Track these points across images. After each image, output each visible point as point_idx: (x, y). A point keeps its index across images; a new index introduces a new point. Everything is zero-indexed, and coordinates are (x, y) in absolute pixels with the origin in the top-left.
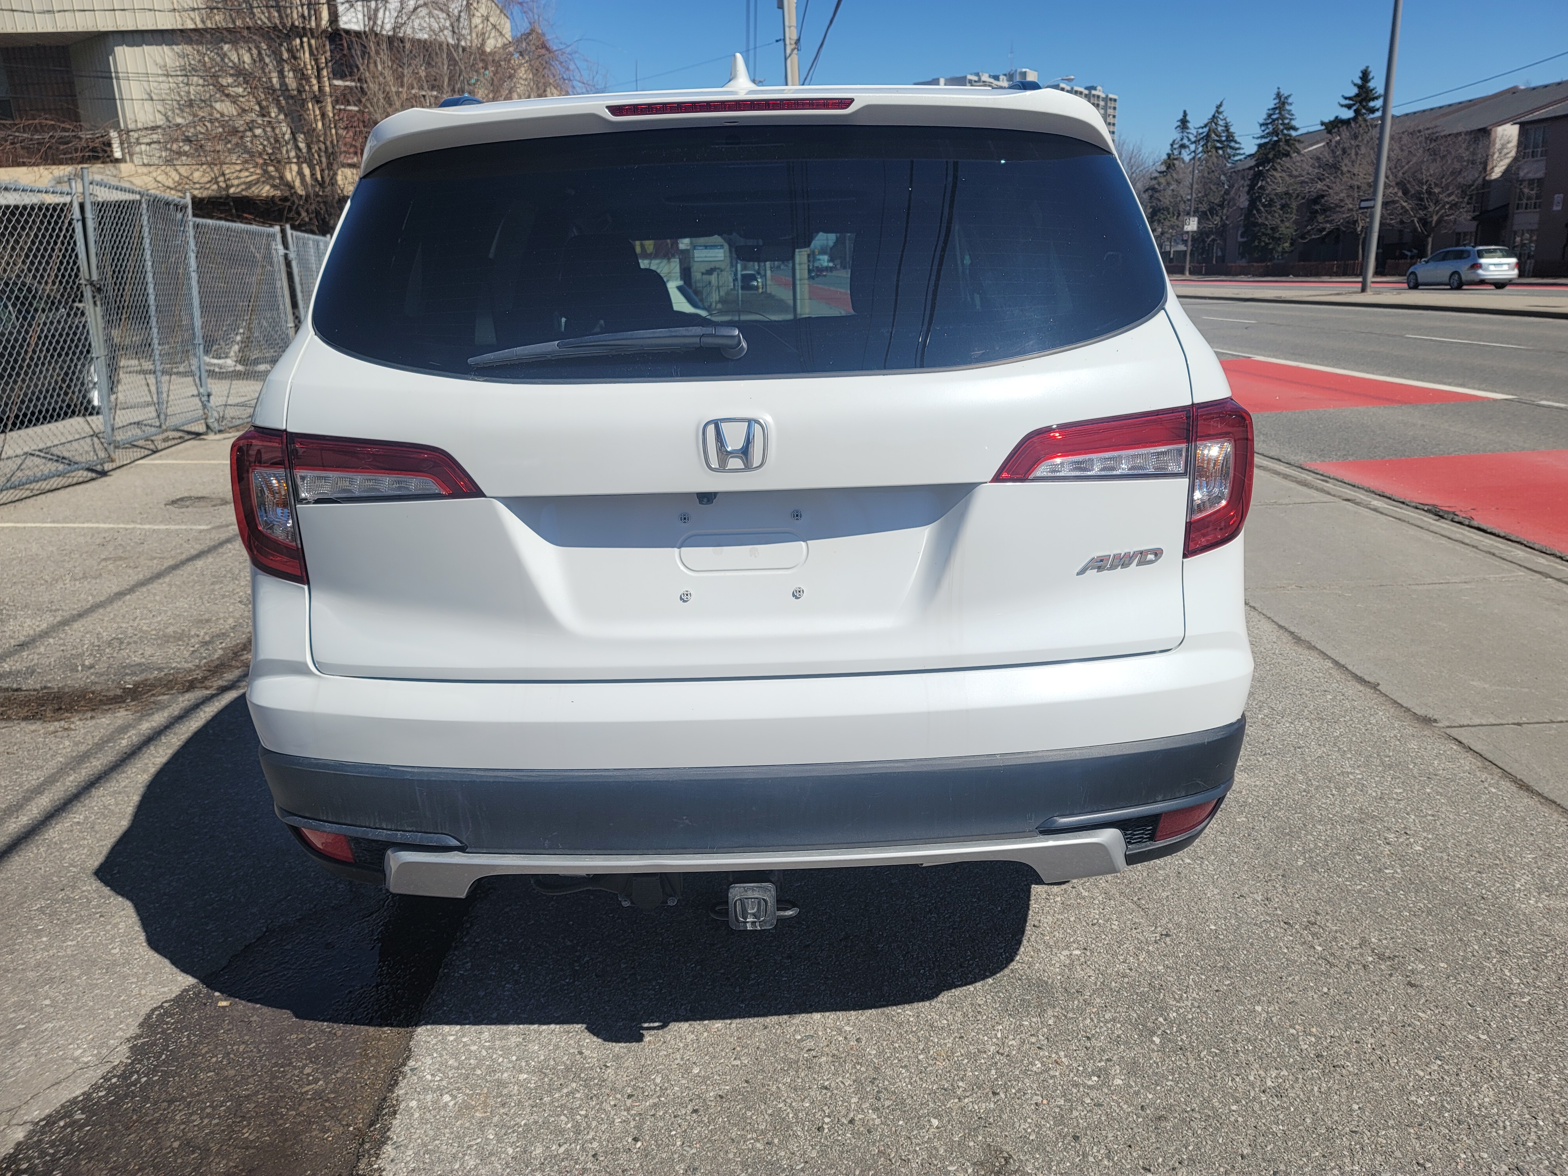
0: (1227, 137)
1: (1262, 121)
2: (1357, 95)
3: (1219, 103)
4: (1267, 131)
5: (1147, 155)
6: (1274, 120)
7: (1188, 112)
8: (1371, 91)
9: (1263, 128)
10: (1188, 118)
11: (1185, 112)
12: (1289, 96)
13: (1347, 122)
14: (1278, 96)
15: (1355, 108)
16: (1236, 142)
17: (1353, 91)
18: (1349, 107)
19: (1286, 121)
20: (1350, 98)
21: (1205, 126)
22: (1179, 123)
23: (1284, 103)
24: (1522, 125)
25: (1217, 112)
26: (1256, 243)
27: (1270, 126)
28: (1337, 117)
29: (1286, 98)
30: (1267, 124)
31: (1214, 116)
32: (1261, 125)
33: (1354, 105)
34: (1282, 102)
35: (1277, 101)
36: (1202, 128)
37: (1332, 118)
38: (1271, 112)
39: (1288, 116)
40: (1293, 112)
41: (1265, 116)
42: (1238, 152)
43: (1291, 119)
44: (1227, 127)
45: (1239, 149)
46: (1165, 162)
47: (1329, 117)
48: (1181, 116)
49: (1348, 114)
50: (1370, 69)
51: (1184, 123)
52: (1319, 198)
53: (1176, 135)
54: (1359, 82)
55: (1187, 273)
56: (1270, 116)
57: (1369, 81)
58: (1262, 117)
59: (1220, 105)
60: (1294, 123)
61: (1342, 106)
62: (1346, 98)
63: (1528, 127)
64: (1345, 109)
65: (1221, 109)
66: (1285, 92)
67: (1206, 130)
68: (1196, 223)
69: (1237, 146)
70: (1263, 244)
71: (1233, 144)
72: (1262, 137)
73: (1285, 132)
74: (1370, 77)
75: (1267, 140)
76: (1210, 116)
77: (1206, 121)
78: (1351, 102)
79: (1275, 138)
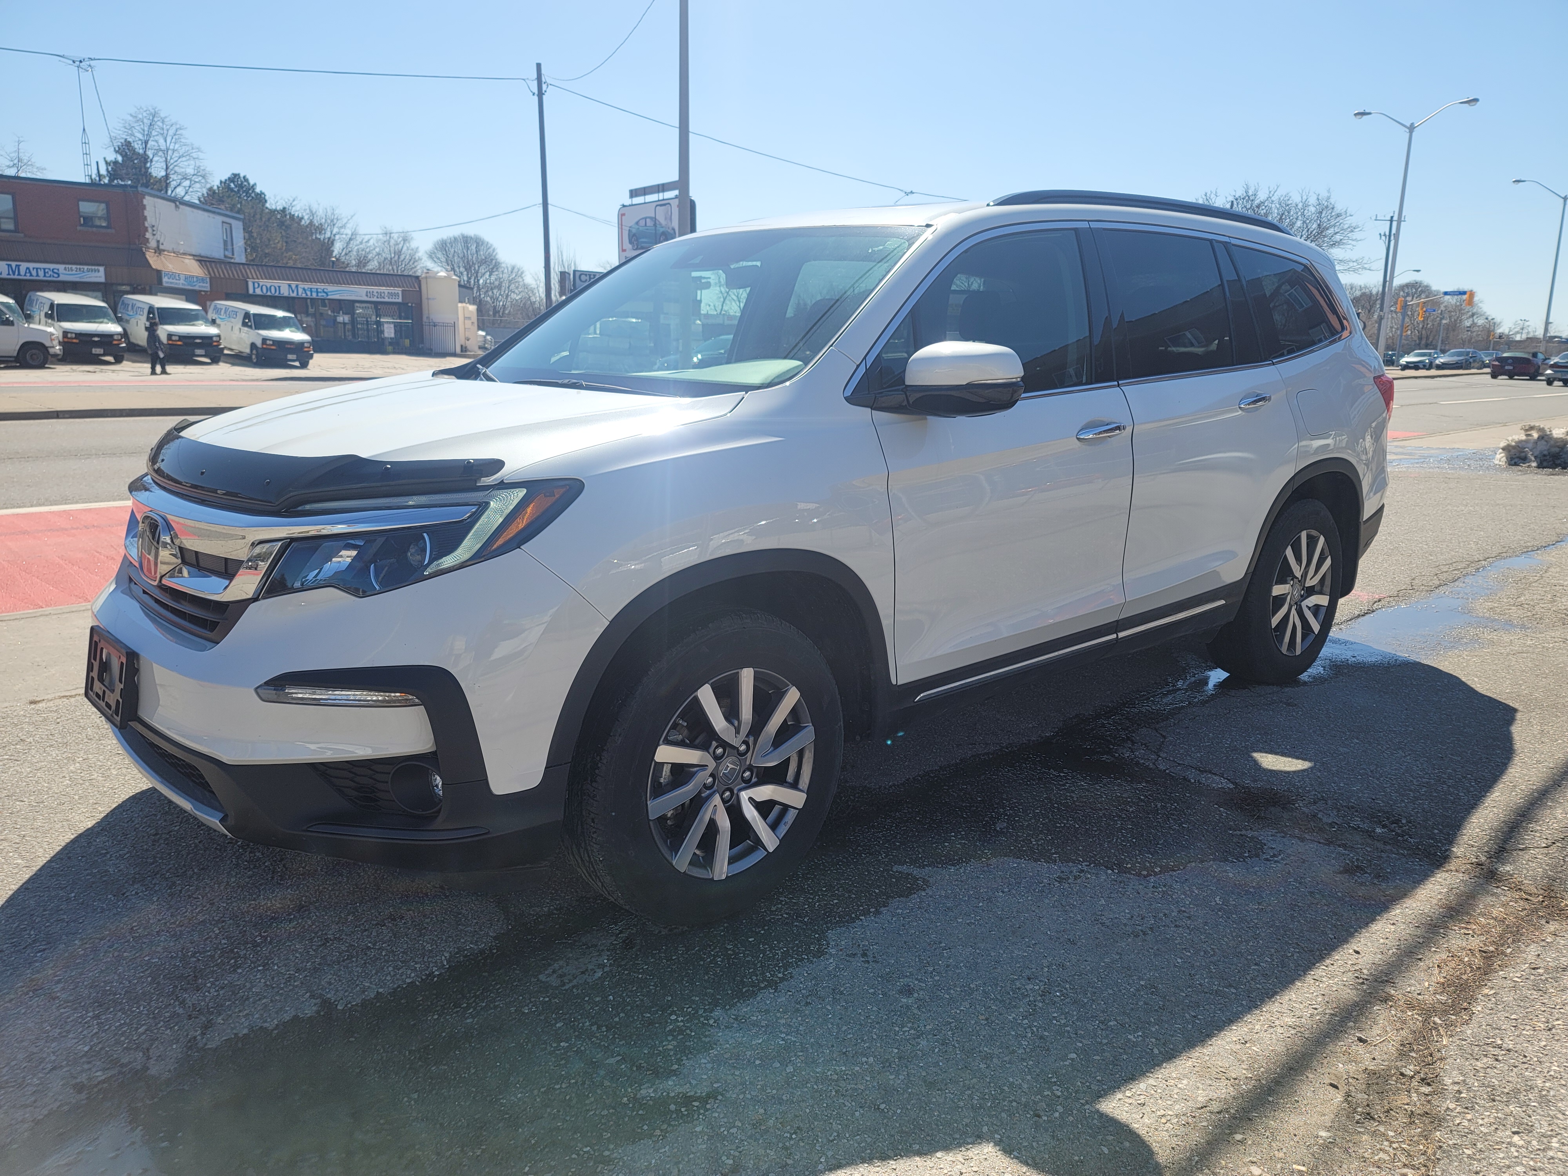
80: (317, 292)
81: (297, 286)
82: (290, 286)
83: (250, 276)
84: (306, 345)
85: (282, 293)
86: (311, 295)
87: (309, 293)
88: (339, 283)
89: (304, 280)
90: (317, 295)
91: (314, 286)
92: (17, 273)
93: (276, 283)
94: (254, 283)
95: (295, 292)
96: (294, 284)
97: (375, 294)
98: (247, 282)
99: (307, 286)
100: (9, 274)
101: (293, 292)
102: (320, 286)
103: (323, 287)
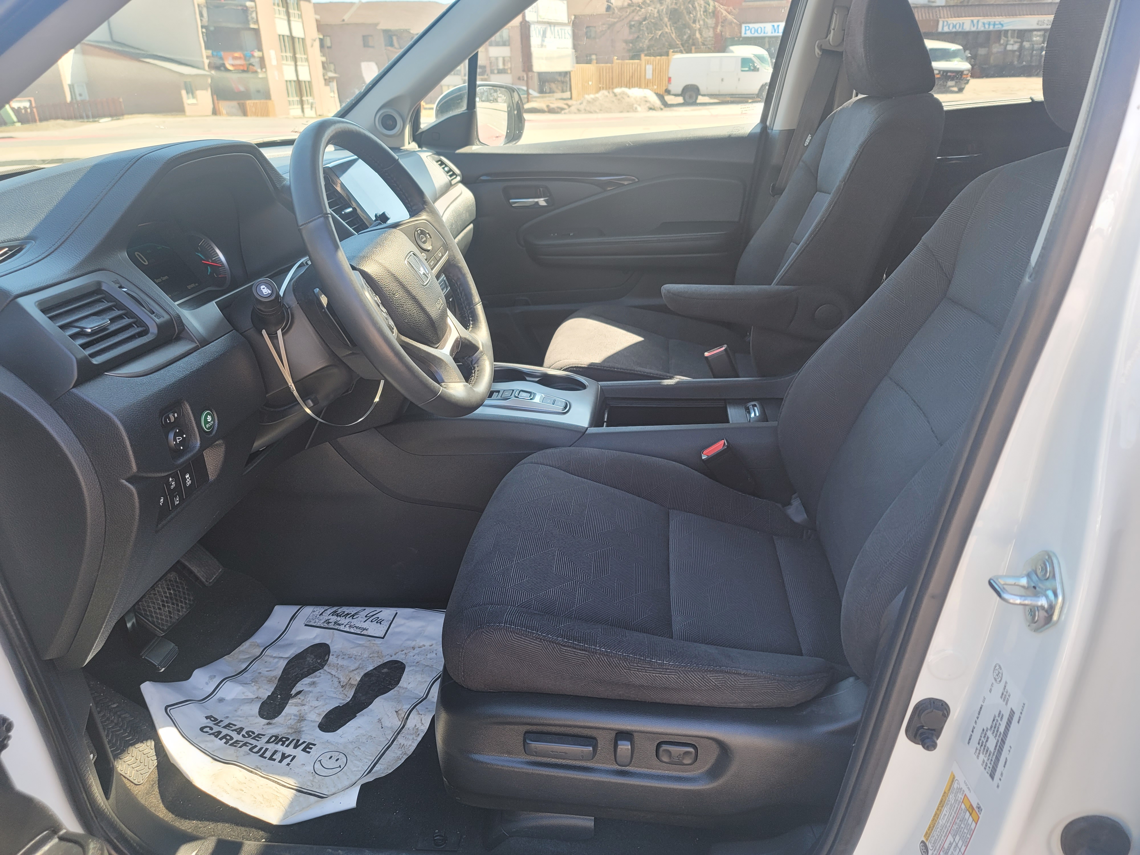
80: (994, 25)
81: (978, 21)
82: (972, 21)
83: (942, 16)
84: (965, 73)
85: (964, 27)
86: (989, 27)
87: (987, 26)
88: (1015, 15)
89: (986, 15)
90: (994, 27)
91: (992, 20)
92: (777, 31)
93: (961, 20)
94: (943, 22)
95: (976, 27)
96: (975, 19)
97: (1046, 22)
98: (938, 22)
99: (986, 20)
100: (772, 33)
101: (974, 26)
102: (998, 19)
103: (1000, 20)
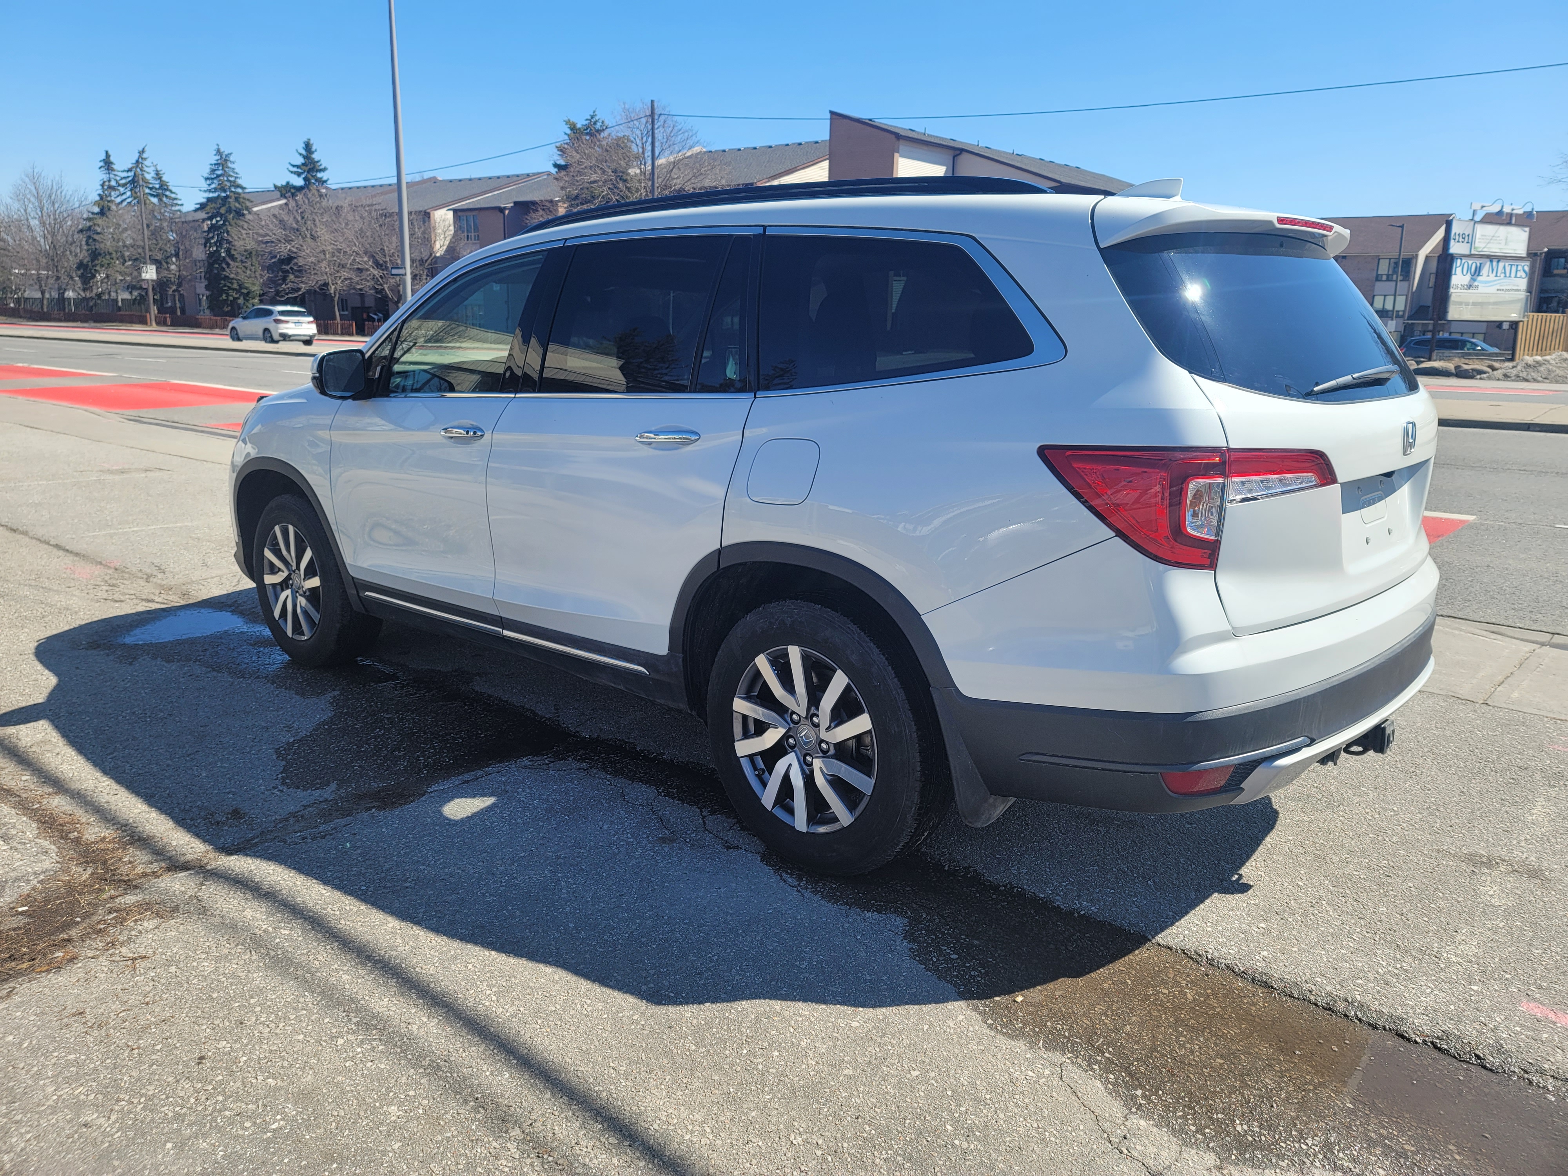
0: (161, 186)
1: (206, 175)
2: (303, 164)
3: (141, 149)
4: (213, 186)
5: (70, 193)
6: (218, 176)
7: (110, 153)
8: (318, 162)
9: (208, 182)
10: (112, 159)
11: (107, 152)
12: (230, 154)
13: (299, 189)
14: (218, 152)
15: (303, 176)
16: (171, 192)
17: (300, 161)
18: (299, 175)
19: (232, 179)
20: (298, 167)
21: (130, 170)
22: (102, 164)
23: (226, 161)
24: (455, 211)
25: (140, 157)
26: (224, 297)
27: (215, 181)
28: (288, 183)
29: (226, 156)
30: (212, 179)
31: (137, 162)
32: (207, 179)
33: (302, 173)
34: (223, 161)
35: (218, 157)
36: (128, 171)
37: (284, 183)
38: (214, 167)
39: (232, 174)
40: (236, 171)
41: (208, 171)
42: (175, 202)
43: (236, 178)
44: (158, 175)
45: (176, 199)
46: (96, 203)
47: (281, 182)
48: (103, 156)
49: (299, 182)
50: (311, 142)
51: (107, 164)
52: (289, 259)
53: (102, 176)
54: (304, 152)
55: (154, 323)
56: (213, 171)
57: (313, 153)
58: (206, 172)
59: (143, 151)
60: (239, 181)
61: (292, 172)
62: (294, 166)
63: (459, 214)
64: (295, 177)
65: (144, 156)
66: (225, 150)
67: (131, 174)
68: (154, 271)
69: (173, 196)
70: (231, 298)
71: (168, 193)
72: (210, 191)
73: (233, 189)
74: (313, 149)
75: (216, 195)
76: (134, 161)
77: (130, 166)
78: (299, 170)
79: (223, 194)
